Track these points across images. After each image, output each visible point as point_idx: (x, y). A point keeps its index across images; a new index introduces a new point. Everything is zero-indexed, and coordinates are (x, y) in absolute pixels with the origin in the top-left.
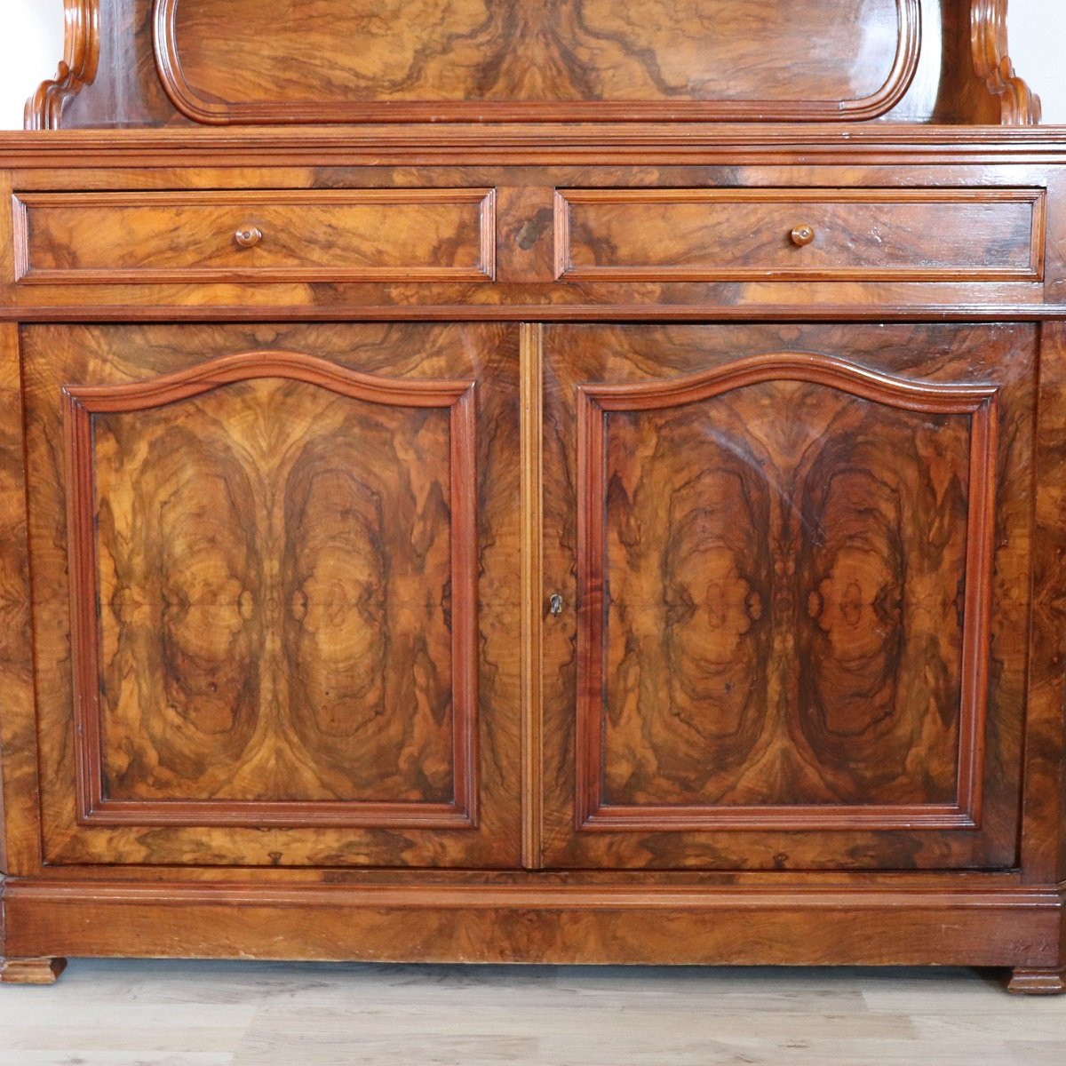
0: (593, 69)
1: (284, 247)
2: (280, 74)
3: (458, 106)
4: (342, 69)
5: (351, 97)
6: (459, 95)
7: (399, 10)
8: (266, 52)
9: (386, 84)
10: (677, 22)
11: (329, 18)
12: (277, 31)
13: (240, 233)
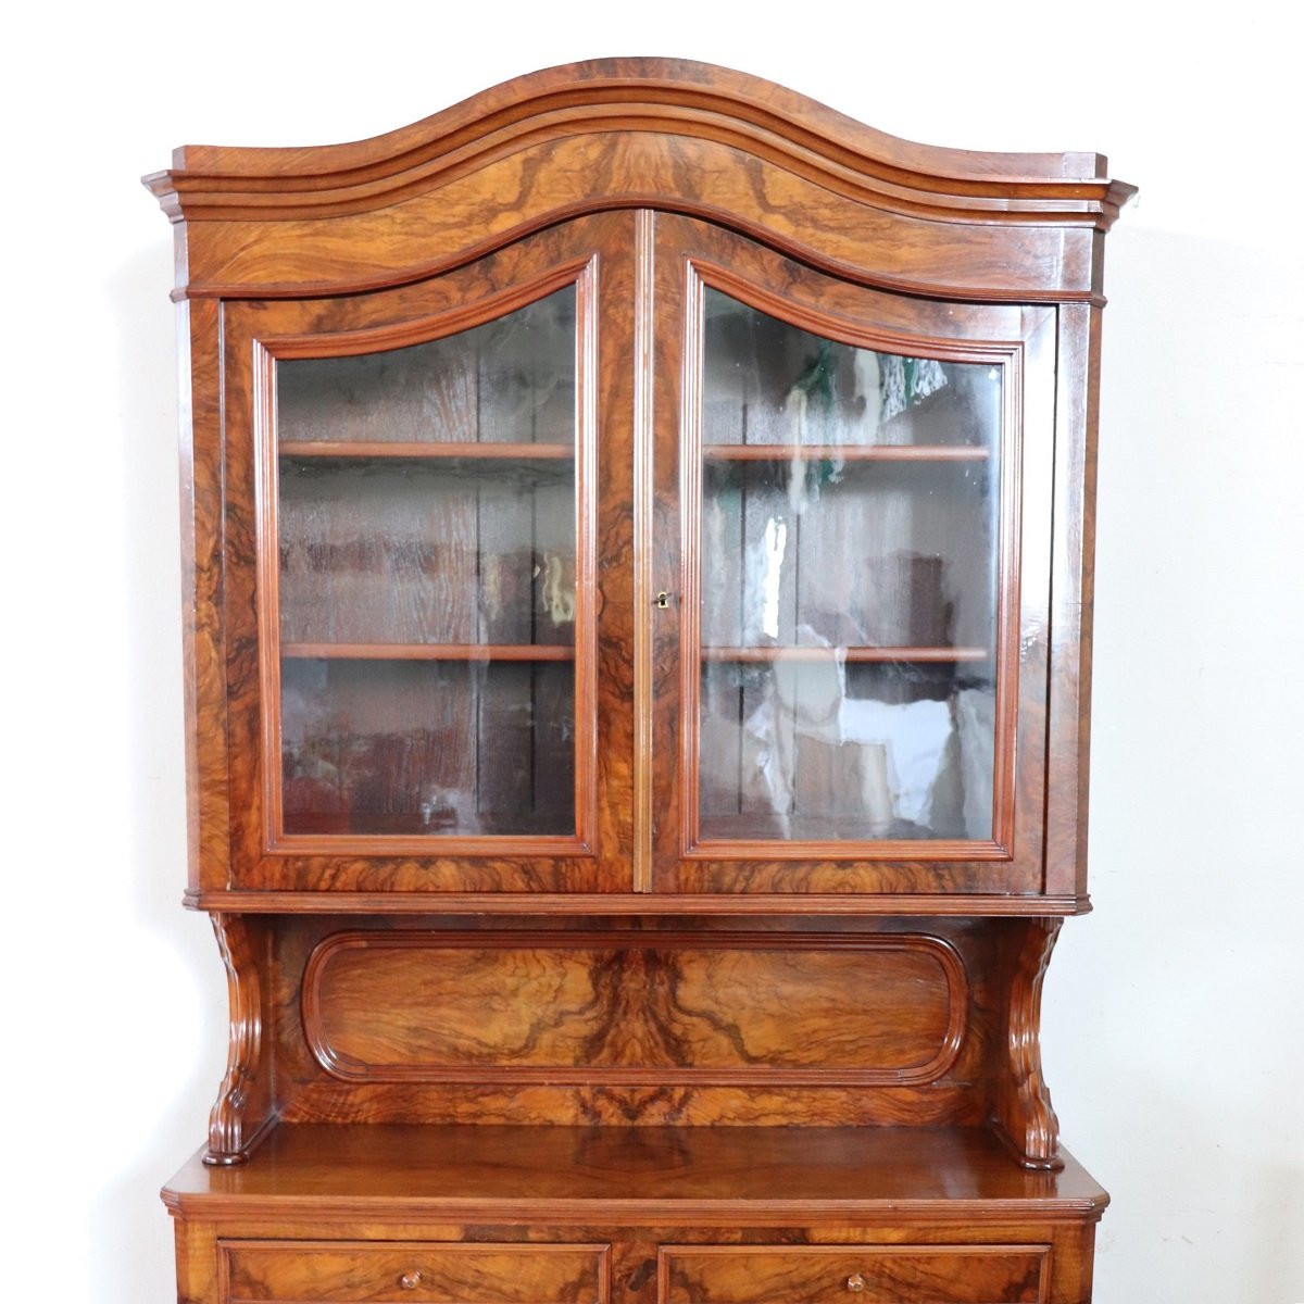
0: (686, 1041)
1: (439, 1286)
2: (413, 1041)
3: (567, 1072)
4: (468, 1038)
5: (475, 1062)
6: (569, 1061)
7: (517, 989)
8: (400, 1023)
9: (506, 1051)
10: (759, 1001)
11: (456, 996)
12: (411, 1006)
13: (405, 1280)
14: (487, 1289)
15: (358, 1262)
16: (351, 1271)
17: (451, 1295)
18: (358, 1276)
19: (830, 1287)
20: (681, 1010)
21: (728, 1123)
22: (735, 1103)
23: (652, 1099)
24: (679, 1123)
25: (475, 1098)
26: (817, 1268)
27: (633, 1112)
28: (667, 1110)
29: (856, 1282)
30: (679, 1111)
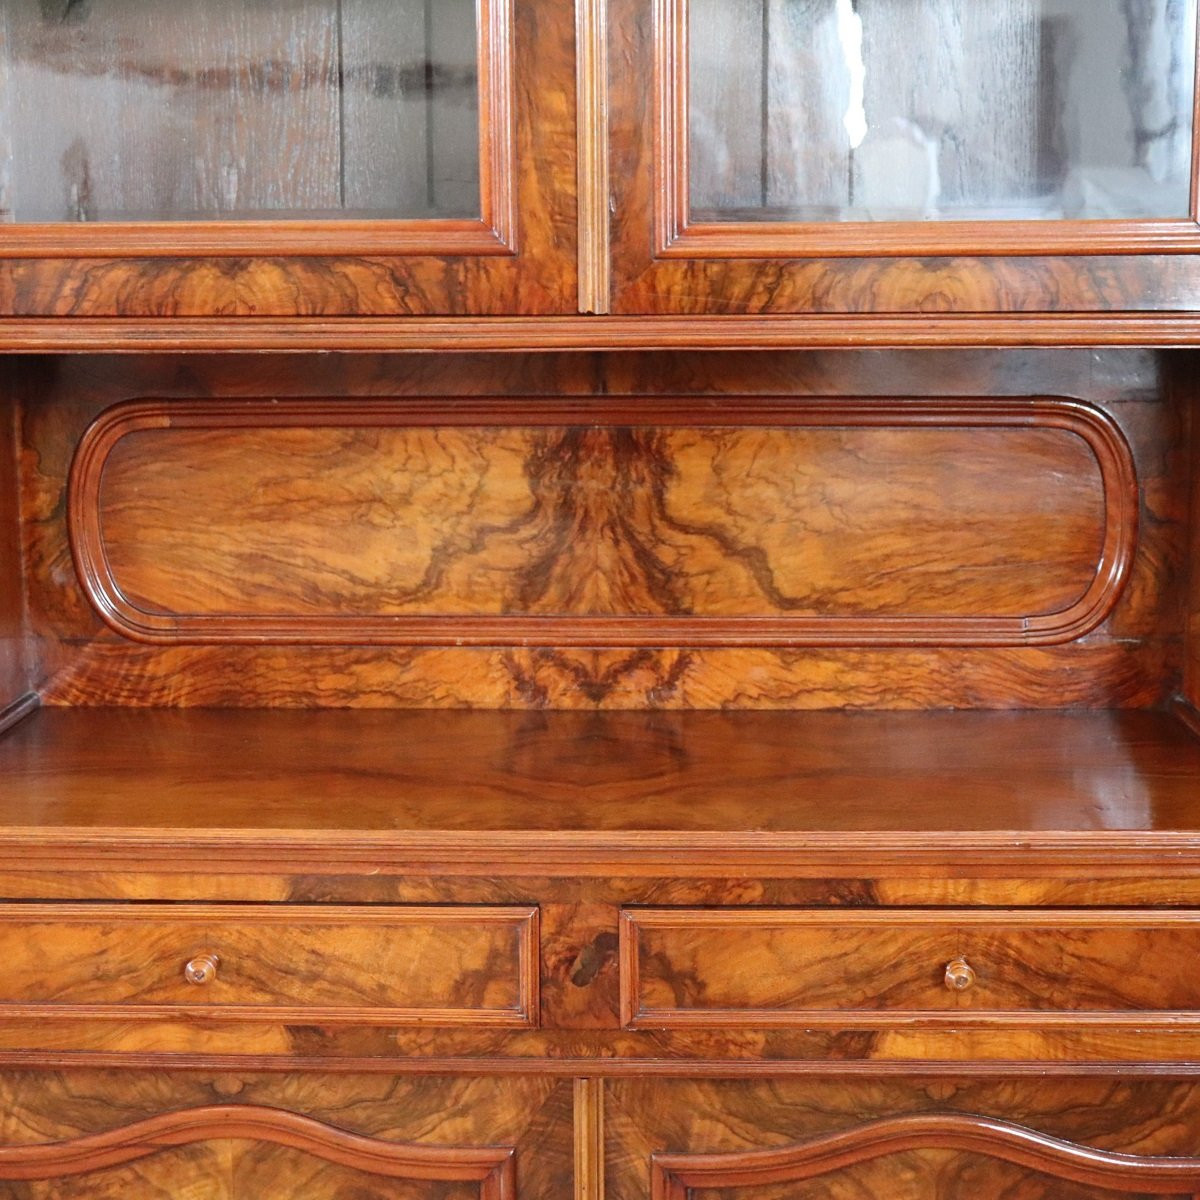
0: (680, 574)
1: (251, 978)
2: (247, 577)
3: (493, 624)
4: (333, 571)
5: (345, 609)
6: (495, 608)
7: (410, 493)
8: (226, 547)
9: (394, 592)
10: (797, 510)
11: (313, 503)
12: (242, 520)
13: (190, 968)
14: (333, 983)
15: (114, 938)
16: (103, 952)
17: (273, 993)
18: (113, 961)
19: (915, 980)
20: (673, 523)
21: (748, 704)
22: (760, 673)
23: (629, 666)
24: (671, 705)
25: (348, 665)
26: (891, 949)
27: (596, 688)
28: (650, 685)
29: (959, 972)
30: (670, 685)
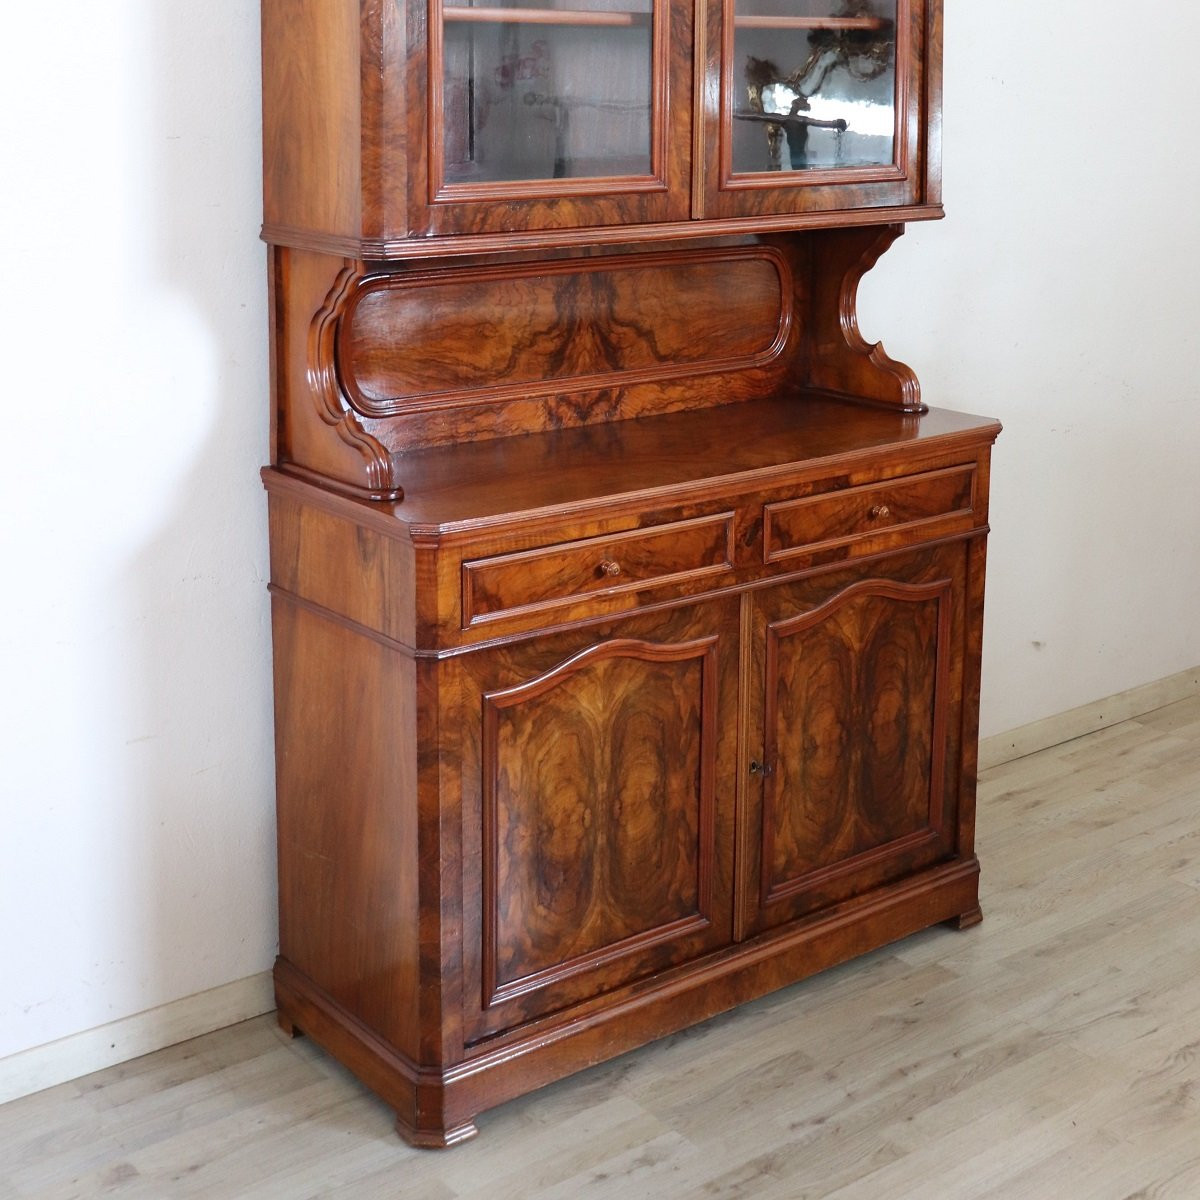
0: (620, 348)
1: (623, 570)
3: (540, 385)
6: (539, 376)
7: (503, 316)
9: (493, 373)
10: (666, 309)
11: (458, 327)
15: (567, 561)
16: (562, 570)
17: (632, 576)
18: (567, 574)
19: (863, 517)
20: (617, 322)
21: (647, 413)
22: (652, 396)
23: (598, 400)
24: (615, 418)
25: (472, 418)
26: (854, 506)
27: (584, 414)
28: (607, 409)
30: (615, 408)
